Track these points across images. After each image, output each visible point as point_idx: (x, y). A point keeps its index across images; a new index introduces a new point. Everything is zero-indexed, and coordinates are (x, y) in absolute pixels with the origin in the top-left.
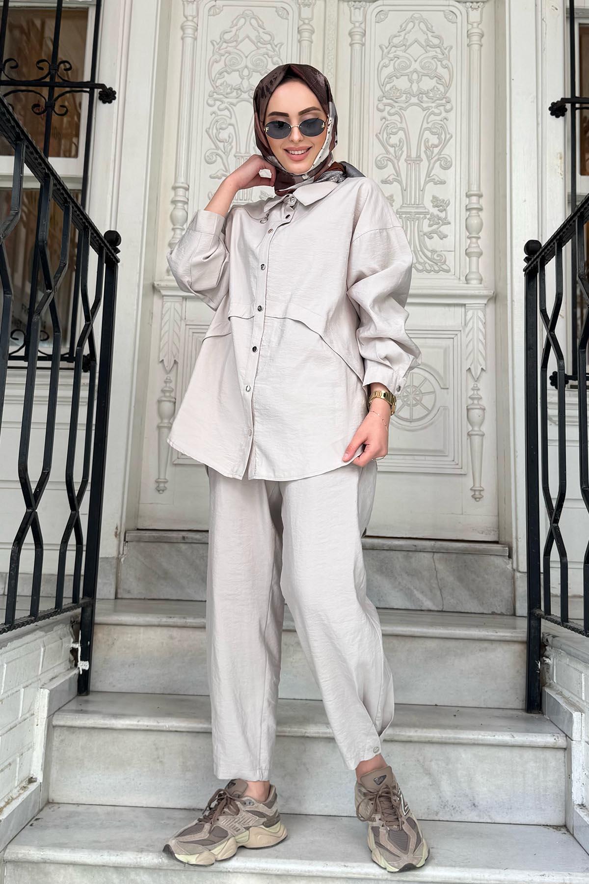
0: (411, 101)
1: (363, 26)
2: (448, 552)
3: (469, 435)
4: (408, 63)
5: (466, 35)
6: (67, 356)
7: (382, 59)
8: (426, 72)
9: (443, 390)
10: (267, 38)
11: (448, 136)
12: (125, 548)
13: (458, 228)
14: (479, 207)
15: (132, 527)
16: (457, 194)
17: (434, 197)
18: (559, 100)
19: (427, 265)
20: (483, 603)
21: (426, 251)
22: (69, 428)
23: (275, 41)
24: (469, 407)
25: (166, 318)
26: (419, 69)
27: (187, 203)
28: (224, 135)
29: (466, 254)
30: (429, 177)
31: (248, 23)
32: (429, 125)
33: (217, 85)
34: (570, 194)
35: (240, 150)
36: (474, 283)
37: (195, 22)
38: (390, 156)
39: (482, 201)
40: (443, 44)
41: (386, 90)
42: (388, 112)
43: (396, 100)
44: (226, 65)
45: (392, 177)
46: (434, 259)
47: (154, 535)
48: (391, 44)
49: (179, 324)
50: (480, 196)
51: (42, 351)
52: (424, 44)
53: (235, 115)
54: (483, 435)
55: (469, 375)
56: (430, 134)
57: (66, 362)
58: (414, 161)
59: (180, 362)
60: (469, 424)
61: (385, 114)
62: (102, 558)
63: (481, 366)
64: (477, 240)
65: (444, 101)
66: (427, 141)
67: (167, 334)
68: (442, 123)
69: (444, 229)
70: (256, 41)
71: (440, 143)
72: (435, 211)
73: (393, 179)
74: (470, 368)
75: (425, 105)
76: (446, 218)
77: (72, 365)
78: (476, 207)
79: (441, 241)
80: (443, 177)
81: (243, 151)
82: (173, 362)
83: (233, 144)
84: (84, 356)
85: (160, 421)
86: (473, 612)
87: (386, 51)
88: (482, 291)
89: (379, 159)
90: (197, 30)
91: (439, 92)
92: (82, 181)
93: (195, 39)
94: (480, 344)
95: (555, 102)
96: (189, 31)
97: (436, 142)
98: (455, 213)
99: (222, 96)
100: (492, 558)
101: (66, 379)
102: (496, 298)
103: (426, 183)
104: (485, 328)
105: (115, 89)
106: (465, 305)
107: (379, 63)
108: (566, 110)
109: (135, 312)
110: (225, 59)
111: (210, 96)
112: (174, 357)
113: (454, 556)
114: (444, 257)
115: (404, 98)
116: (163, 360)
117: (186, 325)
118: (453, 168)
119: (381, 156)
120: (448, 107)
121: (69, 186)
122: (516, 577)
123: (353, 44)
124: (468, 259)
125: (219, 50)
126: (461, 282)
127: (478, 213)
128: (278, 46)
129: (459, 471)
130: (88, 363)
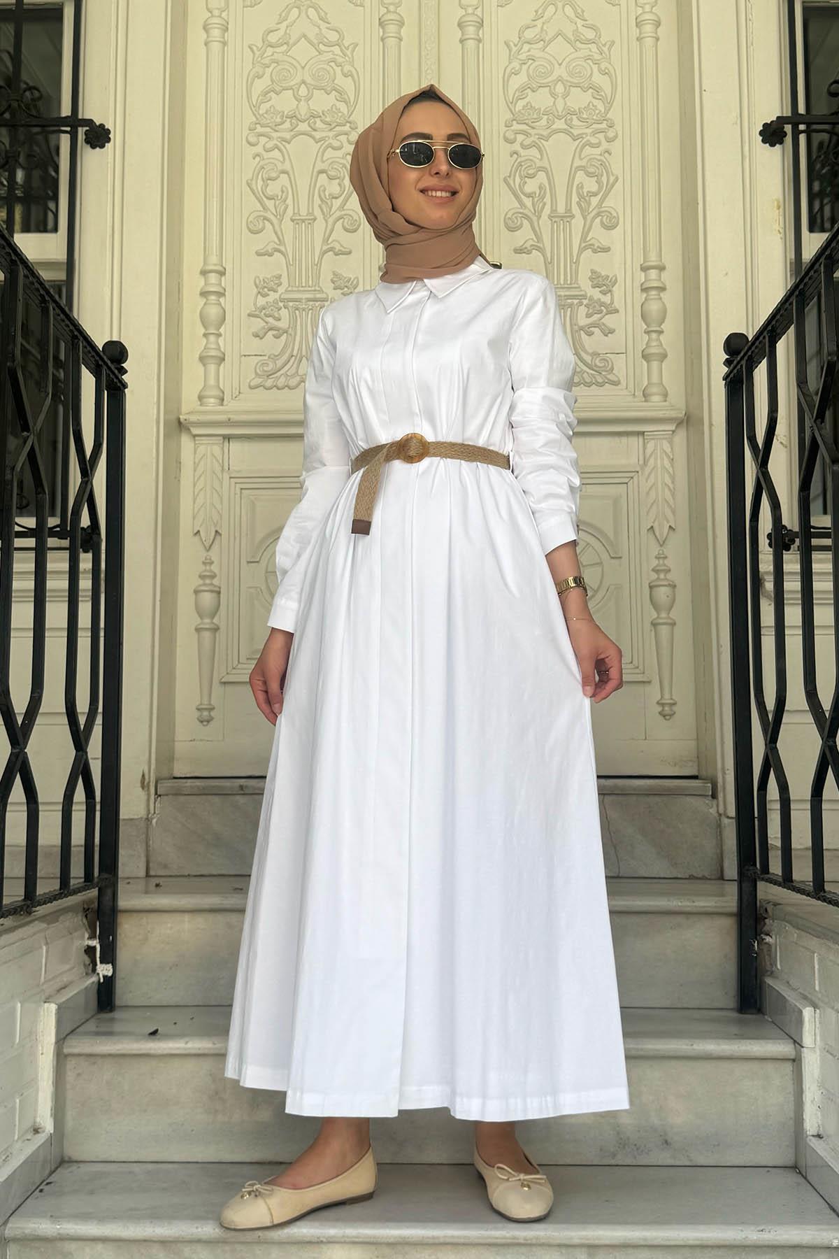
0: (554, 127)
1: (479, 12)
2: (624, 793)
3: (654, 624)
4: (549, 68)
5: (635, 24)
6: (58, 529)
7: (510, 63)
8: (577, 81)
9: (613, 561)
10: (333, 37)
11: (612, 179)
12: (158, 805)
13: (630, 319)
14: (661, 285)
15: (165, 774)
16: (627, 266)
17: (593, 272)
18: (775, 119)
19: (585, 374)
20: (676, 864)
21: (583, 354)
22: (66, 635)
23: (344, 42)
24: (651, 584)
25: (200, 469)
26: (565, 76)
27: (223, 295)
28: (273, 189)
29: (643, 356)
30: (584, 242)
31: (303, 14)
32: (583, 163)
33: (261, 112)
34: (794, 261)
35: (299, 210)
36: (656, 398)
37: (223, 19)
38: (526, 211)
39: (664, 275)
40: (599, 38)
41: (517, 110)
42: (521, 144)
43: (533, 125)
44: (272, 81)
45: (531, 242)
46: (596, 366)
47: (199, 784)
48: (523, 38)
49: (221, 478)
50: (662, 268)
51: (19, 523)
52: (573, 39)
53: (289, 156)
54: (675, 624)
55: (651, 536)
56: (585, 176)
57: (56, 539)
58: (562, 217)
59: (224, 532)
60: (653, 610)
61: (517, 147)
62: (124, 820)
63: (668, 522)
64: (659, 336)
65: (604, 126)
66: (580, 186)
67: (202, 493)
68: (602, 158)
69: (609, 321)
70: (316, 42)
71: (600, 188)
72: (596, 294)
73: (532, 245)
74: (652, 527)
75: (576, 132)
76: (612, 302)
77: (66, 543)
78: (655, 285)
79: (606, 338)
80: (605, 243)
81: (304, 212)
82: (213, 534)
83: (287, 202)
84: (83, 528)
85: (199, 620)
86: (662, 876)
87: (514, 49)
88: (668, 412)
89: (508, 216)
90: (227, 28)
91: (597, 112)
92: (65, 267)
93: (225, 44)
94: (666, 490)
95: (769, 122)
96: (216, 33)
97: (595, 188)
98: (625, 295)
99: (268, 130)
100: (688, 799)
101: (58, 563)
102: (689, 421)
103: (581, 251)
104: (672, 466)
105: (109, 126)
106: (643, 433)
107: (505, 70)
108: (785, 134)
109: (154, 461)
110: (271, 73)
111: (250, 130)
112: (216, 526)
113: (634, 798)
114: (610, 363)
115: (544, 122)
116: (199, 531)
117: (230, 478)
118: (619, 229)
119: (513, 211)
120: (611, 134)
121: (45, 275)
122: (723, 825)
123: (465, 40)
124: (645, 363)
125: (262, 59)
126: (636, 400)
127: (659, 295)
128: (350, 49)
129: (640, 678)
130: (88, 540)
